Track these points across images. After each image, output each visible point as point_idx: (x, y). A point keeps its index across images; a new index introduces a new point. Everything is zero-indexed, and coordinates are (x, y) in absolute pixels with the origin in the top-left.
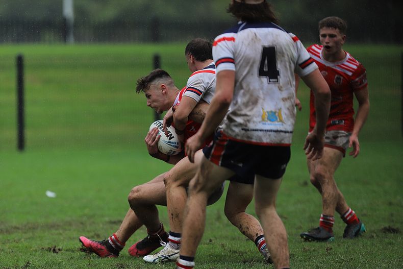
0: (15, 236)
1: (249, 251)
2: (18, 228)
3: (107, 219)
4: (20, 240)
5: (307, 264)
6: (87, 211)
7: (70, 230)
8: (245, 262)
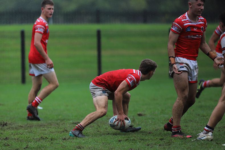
0: (21, 131)
1: (150, 139)
2: (22, 127)
3: (71, 121)
4: (23, 133)
5: (183, 146)
6: (60, 117)
7: (51, 127)
8: (148, 145)
